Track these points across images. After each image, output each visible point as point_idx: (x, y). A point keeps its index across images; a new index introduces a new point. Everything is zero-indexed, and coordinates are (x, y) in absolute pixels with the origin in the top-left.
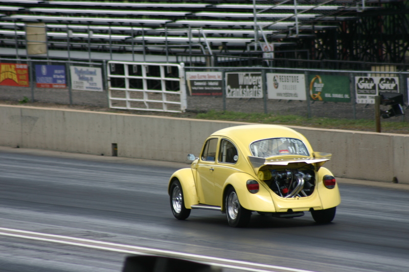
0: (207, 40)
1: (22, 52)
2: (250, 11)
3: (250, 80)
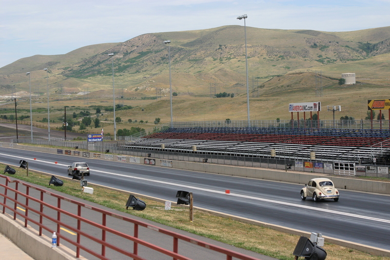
0: (359, 157)
1: (309, 159)
2: (370, 149)
3: (373, 168)
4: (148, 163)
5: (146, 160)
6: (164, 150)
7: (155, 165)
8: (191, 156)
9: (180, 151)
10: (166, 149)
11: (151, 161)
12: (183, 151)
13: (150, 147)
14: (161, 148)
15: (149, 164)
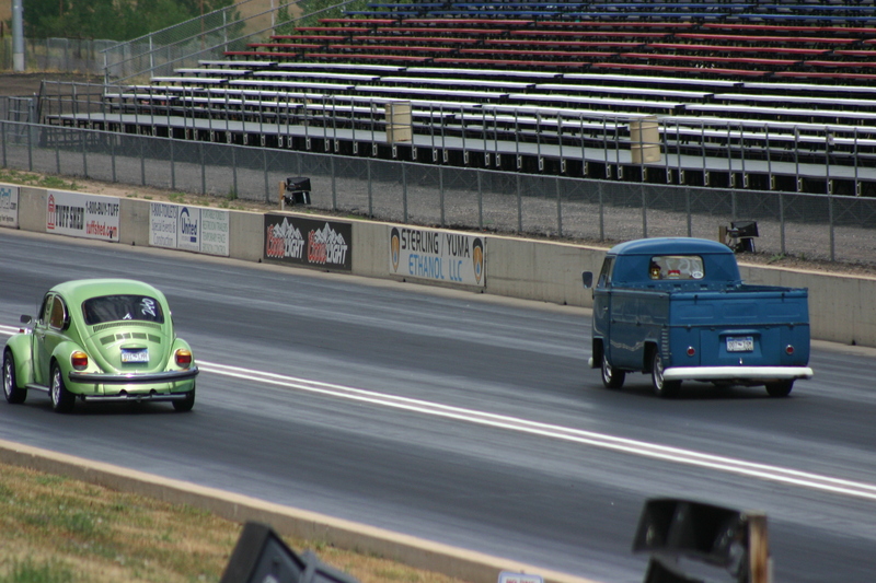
4: (295, 251)
5: (278, 231)
6: (405, 151)
7: (346, 266)
8: (619, 199)
9: (530, 162)
10: (423, 141)
11: (319, 236)
12: (552, 164)
13: (297, 130)
14: (381, 137)
15: (302, 261)
